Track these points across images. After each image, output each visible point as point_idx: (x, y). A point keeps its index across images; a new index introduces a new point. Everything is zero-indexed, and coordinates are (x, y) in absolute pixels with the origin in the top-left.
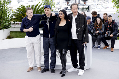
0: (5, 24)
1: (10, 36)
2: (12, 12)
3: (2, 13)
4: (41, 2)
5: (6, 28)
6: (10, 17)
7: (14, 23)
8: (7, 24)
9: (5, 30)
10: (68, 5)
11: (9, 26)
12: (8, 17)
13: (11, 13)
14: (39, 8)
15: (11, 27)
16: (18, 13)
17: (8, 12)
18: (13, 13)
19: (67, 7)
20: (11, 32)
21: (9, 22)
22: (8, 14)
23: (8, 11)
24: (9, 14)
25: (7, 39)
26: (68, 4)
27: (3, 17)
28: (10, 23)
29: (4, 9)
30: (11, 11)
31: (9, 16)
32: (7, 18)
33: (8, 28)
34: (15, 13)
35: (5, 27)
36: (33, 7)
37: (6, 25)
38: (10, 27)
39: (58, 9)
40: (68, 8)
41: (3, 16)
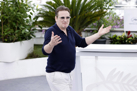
0: (23, 32)
1: (33, 53)
2: (37, 10)
3: (18, 11)
5: (26, 40)
6: (34, 19)
7: (39, 29)
8: (27, 31)
9: (25, 42)
11: (31, 36)
12: (28, 18)
13: (35, 11)
15: (35, 36)
16: (48, 10)
17: (30, 10)
18: (39, 12)
20: (35, 45)
21: (31, 28)
22: (28, 13)
23: (29, 7)
24: (31, 13)
25: (27, 58)
27: (20, 19)
28: (33, 30)
29: (22, 4)
30: (35, 8)
31: (30, 17)
32: (27, 21)
33: (30, 38)
34: (41, 12)
35: (23, 38)
37: (25, 34)
38: (33, 37)
41: (20, 17)
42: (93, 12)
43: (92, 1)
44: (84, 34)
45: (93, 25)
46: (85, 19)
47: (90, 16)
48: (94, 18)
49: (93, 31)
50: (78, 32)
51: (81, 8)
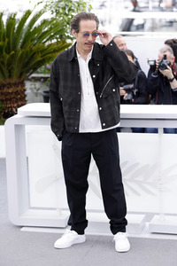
4: (44, 4)
10: (134, 11)
14: (36, 25)
19: (133, 20)
26: (137, 9)
36: (14, 19)
40: (135, 23)
42: (47, 44)
43: (45, 22)
44: (28, 85)
45: (46, 68)
46: (32, 56)
47: (42, 51)
48: (50, 55)
49: (45, 79)
50: (17, 81)
51: (23, 36)
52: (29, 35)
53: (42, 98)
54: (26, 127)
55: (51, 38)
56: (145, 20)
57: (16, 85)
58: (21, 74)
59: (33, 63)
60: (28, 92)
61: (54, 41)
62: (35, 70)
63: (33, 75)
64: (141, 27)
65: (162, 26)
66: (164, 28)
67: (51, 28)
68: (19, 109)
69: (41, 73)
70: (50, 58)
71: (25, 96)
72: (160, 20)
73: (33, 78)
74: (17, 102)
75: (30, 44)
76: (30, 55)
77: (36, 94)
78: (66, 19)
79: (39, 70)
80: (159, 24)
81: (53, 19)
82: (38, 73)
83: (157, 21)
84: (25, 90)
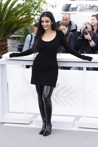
14: (14, 7)
19: (70, 5)
36: (1, 3)
39: (53, 6)
40: (72, 7)
42: (20, 18)
43: (19, 6)
44: (9, 42)
45: (19, 32)
46: (11, 25)
47: (17, 22)
48: (21, 24)
49: (19, 38)
50: (3, 39)
51: (6, 13)
52: (10, 13)
53: (17, 49)
54: (7, 65)
55: (23, 14)
56: (78, 5)
57: (2, 41)
58: (5, 35)
59: (12, 29)
60: (9, 45)
61: (24, 16)
62: (13, 33)
63: (12, 36)
64: (75, 9)
65: (87, 9)
66: (88, 10)
67: (23, 9)
68: (3, 55)
69: (17, 34)
70: (22, 26)
71: (7, 48)
72: (86, 5)
73: (12, 37)
74: (2, 51)
75: (10, 18)
76: (10, 24)
77: (14, 47)
78: (31, 4)
79: (15, 33)
80: (85, 8)
81: (24, 4)
82: (15, 34)
83: (84, 6)
84: (7, 44)
